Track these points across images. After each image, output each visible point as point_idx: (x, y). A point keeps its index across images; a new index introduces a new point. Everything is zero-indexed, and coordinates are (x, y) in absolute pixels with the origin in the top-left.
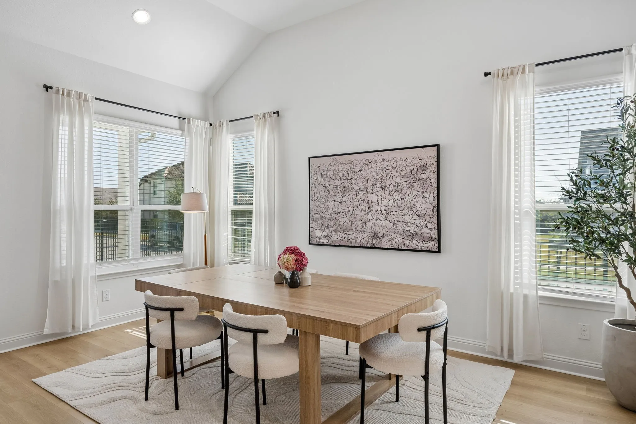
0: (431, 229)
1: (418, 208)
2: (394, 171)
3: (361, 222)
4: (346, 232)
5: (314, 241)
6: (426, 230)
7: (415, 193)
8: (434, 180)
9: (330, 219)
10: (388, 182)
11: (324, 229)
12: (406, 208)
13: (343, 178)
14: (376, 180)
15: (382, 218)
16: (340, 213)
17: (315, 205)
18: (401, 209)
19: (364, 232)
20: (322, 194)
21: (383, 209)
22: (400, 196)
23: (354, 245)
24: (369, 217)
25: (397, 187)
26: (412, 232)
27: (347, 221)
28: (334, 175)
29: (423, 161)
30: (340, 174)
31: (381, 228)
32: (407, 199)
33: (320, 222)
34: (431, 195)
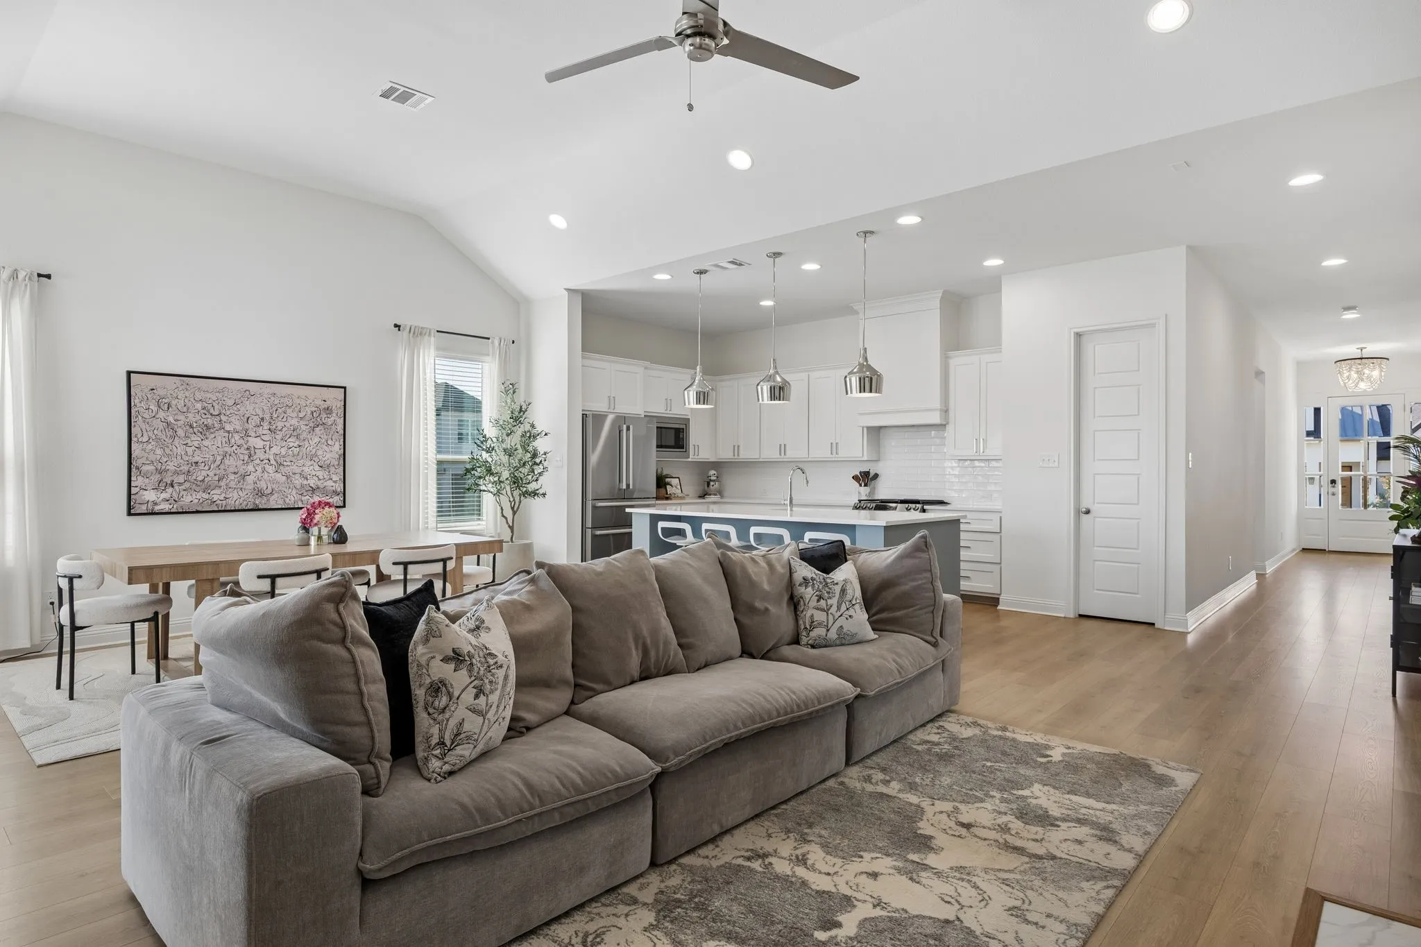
0: (335, 482)
1: (321, 457)
2: (289, 411)
3: (236, 476)
4: (209, 491)
5: (143, 509)
6: (330, 483)
7: (316, 440)
8: (340, 427)
9: (176, 473)
10: (280, 425)
11: (163, 488)
12: (305, 457)
13: (205, 412)
14: (262, 419)
15: (270, 469)
16: (197, 463)
17: (144, 450)
18: (299, 458)
19: (241, 489)
20: (160, 434)
21: (272, 458)
22: (297, 443)
23: (223, 509)
24: (250, 468)
25: (294, 431)
26: (312, 485)
27: (211, 474)
28: (185, 406)
29: (328, 403)
30: (199, 406)
31: (269, 484)
32: (306, 447)
33: (157, 477)
34: (337, 443)
